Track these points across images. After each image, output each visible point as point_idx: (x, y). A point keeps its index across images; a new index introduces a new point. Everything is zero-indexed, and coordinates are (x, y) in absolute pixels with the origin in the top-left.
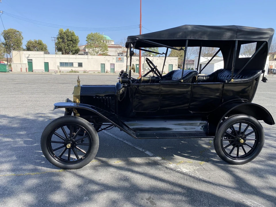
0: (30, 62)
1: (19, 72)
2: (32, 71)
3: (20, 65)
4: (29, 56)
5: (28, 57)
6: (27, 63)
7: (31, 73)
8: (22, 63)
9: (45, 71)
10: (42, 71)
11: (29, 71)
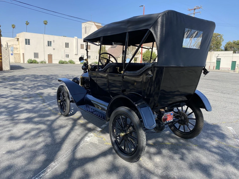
0: (218, 61)
1: (212, 70)
2: (219, 69)
3: (209, 63)
4: (219, 55)
5: (218, 57)
6: (216, 61)
7: (218, 70)
8: (211, 61)
9: (231, 70)
10: (228, 69)
11: (216, 69)
